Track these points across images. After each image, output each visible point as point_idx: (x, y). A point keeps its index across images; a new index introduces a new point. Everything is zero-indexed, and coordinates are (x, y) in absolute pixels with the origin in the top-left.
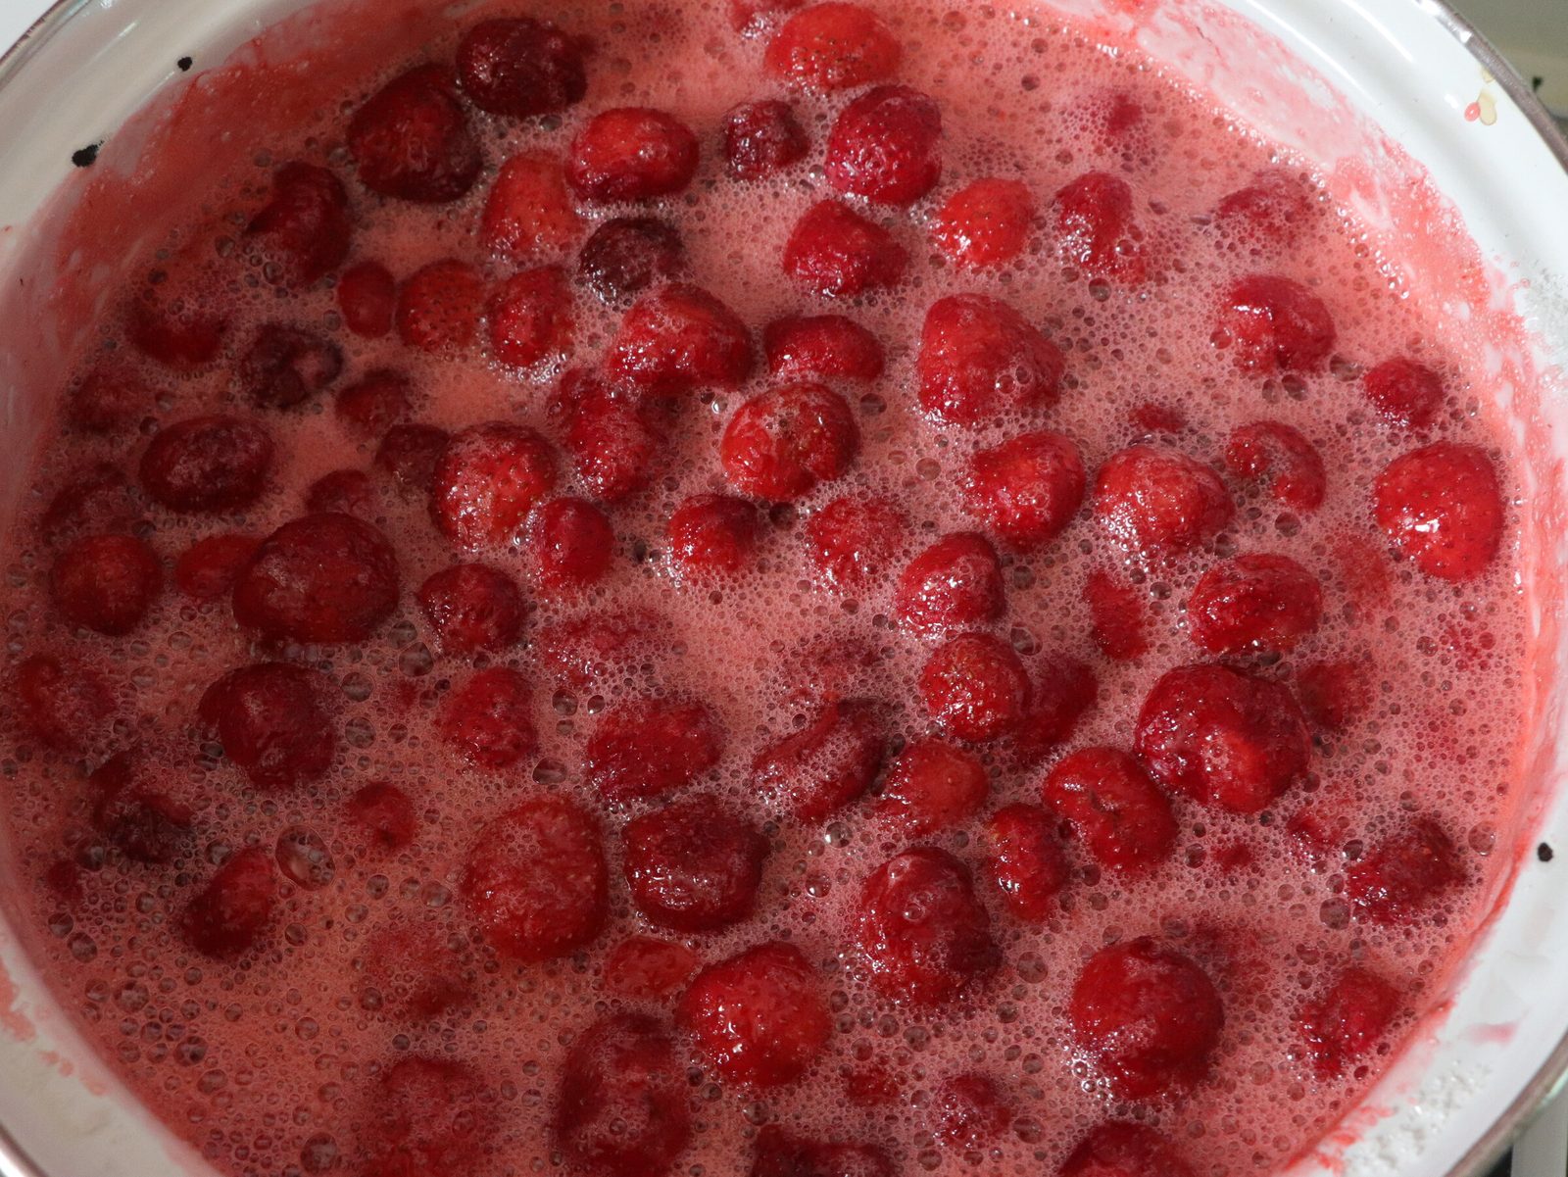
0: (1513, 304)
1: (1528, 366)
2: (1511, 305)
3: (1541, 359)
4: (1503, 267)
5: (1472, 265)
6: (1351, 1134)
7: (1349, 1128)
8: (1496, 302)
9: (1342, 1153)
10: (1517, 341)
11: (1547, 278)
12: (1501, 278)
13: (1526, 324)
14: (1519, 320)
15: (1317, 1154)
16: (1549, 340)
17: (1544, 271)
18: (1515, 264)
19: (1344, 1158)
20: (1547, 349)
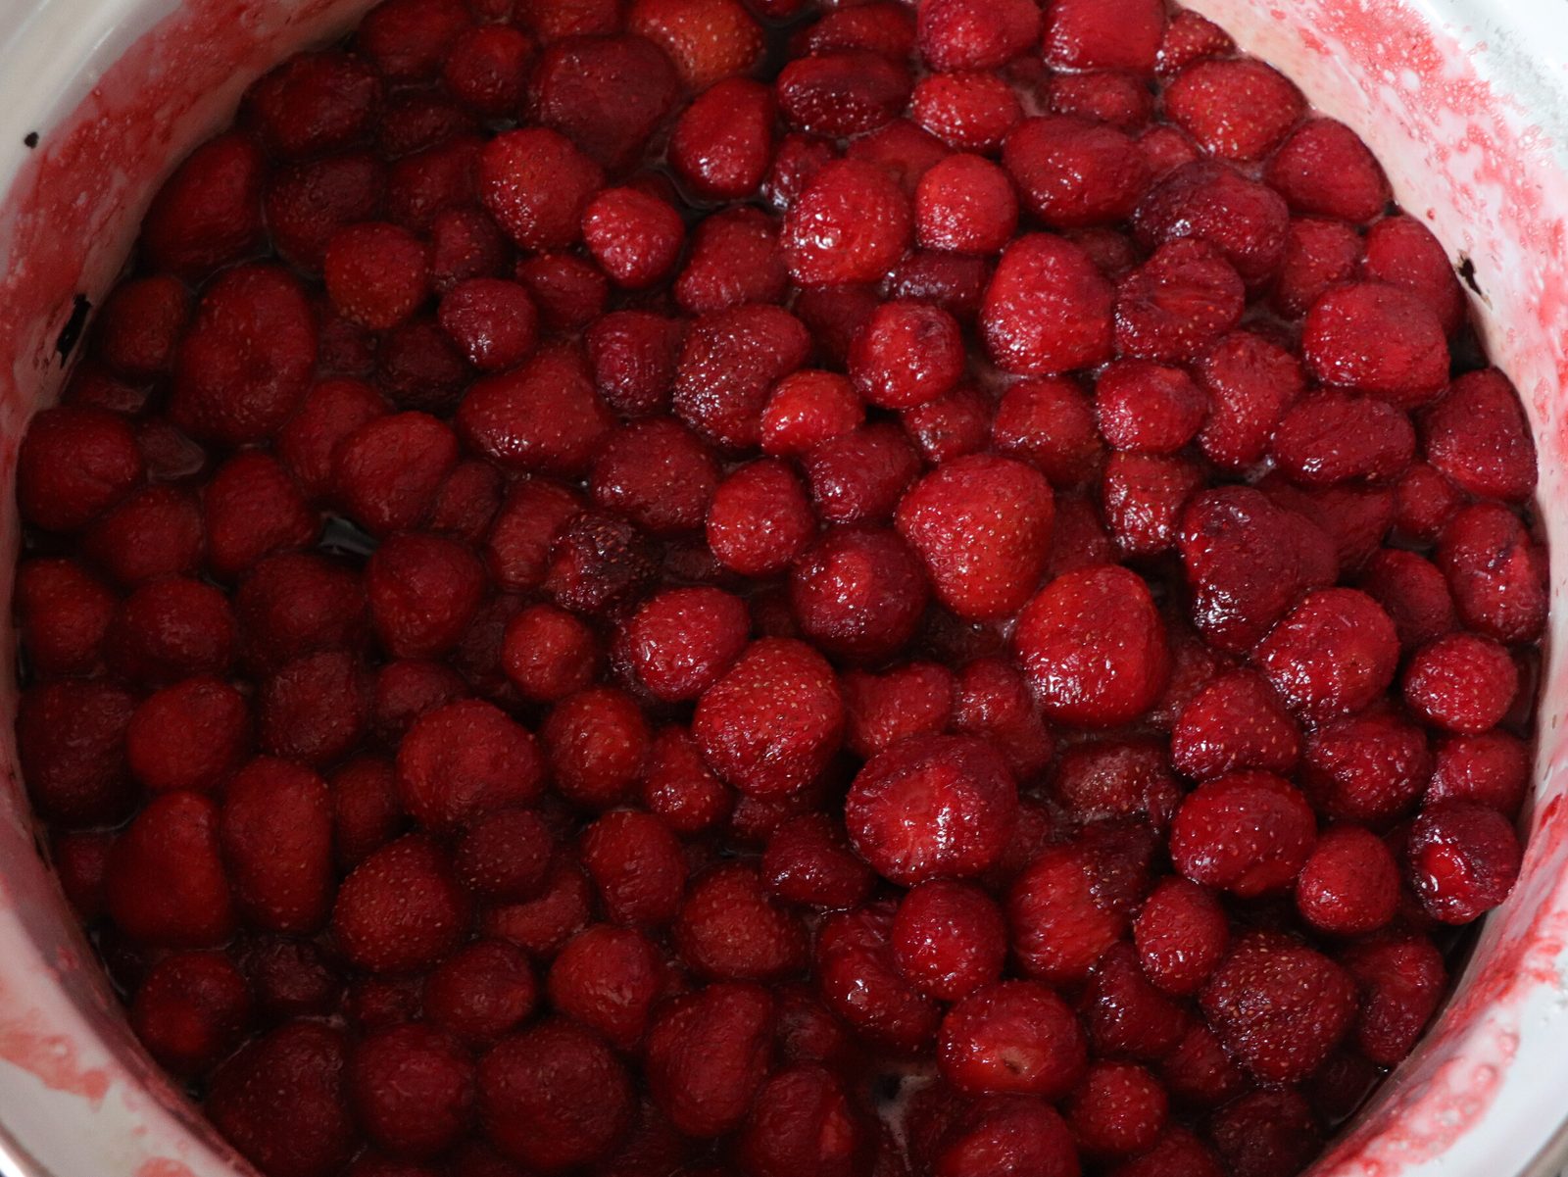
0: (1473, 70)
1: (1501, 131)
2: (1472, 72)
3: (1516, 122)
4: (1453, 33)
5: (1419, 35)
6: (1556, 943)
7: (1551, 937)
8: (1451, 70)
9: (1553, 965)
10: (1484, 106)
11: (1502, 37)
12: (1454, 45)
13: (1493, 89)
14: (1486, 85)
15: (1528, 971)
16: (1520, 100)
17: (1497, 31)
18: (1467, 29)
19: (1556, 969)
20: (1521, 109)
